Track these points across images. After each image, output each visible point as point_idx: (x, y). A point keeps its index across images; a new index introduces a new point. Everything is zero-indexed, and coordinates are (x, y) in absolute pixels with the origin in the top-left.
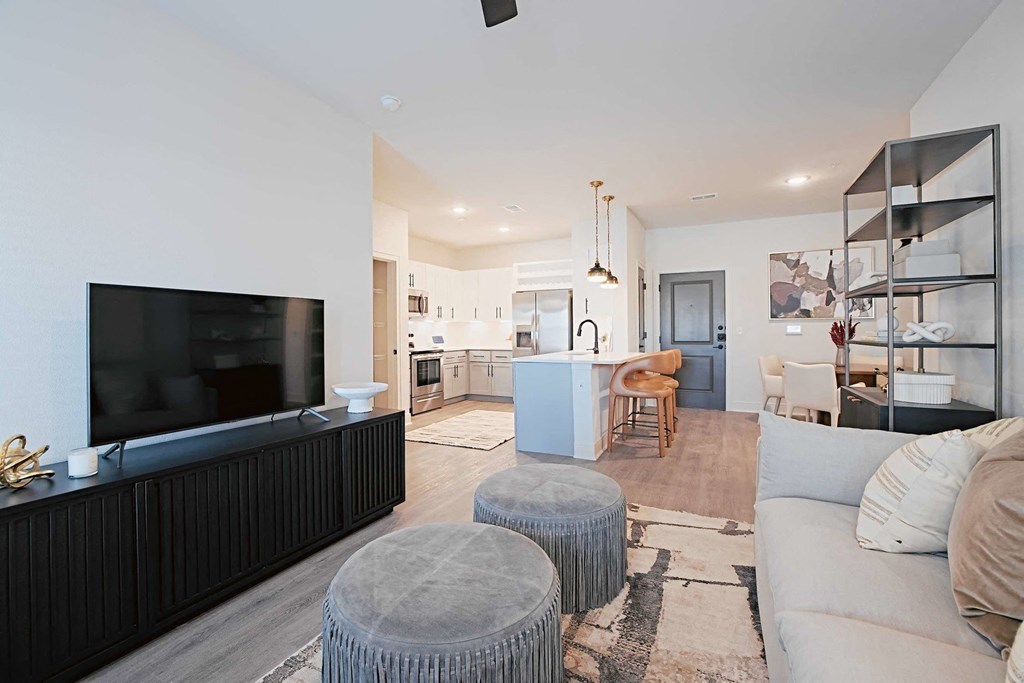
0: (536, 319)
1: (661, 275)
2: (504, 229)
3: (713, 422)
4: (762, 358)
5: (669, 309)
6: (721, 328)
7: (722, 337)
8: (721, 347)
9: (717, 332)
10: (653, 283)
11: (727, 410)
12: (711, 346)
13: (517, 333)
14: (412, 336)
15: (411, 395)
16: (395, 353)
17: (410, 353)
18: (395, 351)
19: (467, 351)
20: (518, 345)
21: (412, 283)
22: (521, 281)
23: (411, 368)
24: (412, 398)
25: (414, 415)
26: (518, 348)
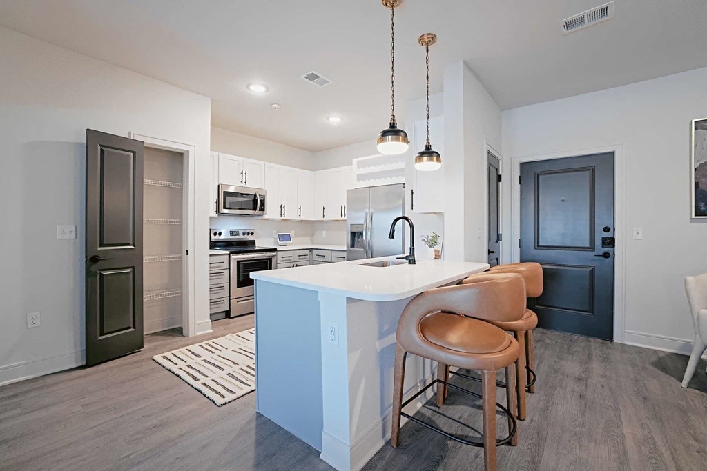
0: (369, 216)
1: (522, 164)
2: (335, 120)
3: (596, 366)
4: (690, 278)
5: (532, 205)
6: (607, 229)
7: (610, 242)
8: (606, 255)
9: (600, 235)
10: (510, 174)
11: (617, 339)
12: (591, 254)
13: (351, 233)
14: (252, 234)
15: (230, 296)
16: (187, 254)
17: (228, 252)
18: (187, 251)
19: (311, 250)
20: (353, 246)
21: (244, 181)
22: (361, 177)
23: (229, 268)
24: (230, 299)
25: (233, 317)
26: (352, 249)
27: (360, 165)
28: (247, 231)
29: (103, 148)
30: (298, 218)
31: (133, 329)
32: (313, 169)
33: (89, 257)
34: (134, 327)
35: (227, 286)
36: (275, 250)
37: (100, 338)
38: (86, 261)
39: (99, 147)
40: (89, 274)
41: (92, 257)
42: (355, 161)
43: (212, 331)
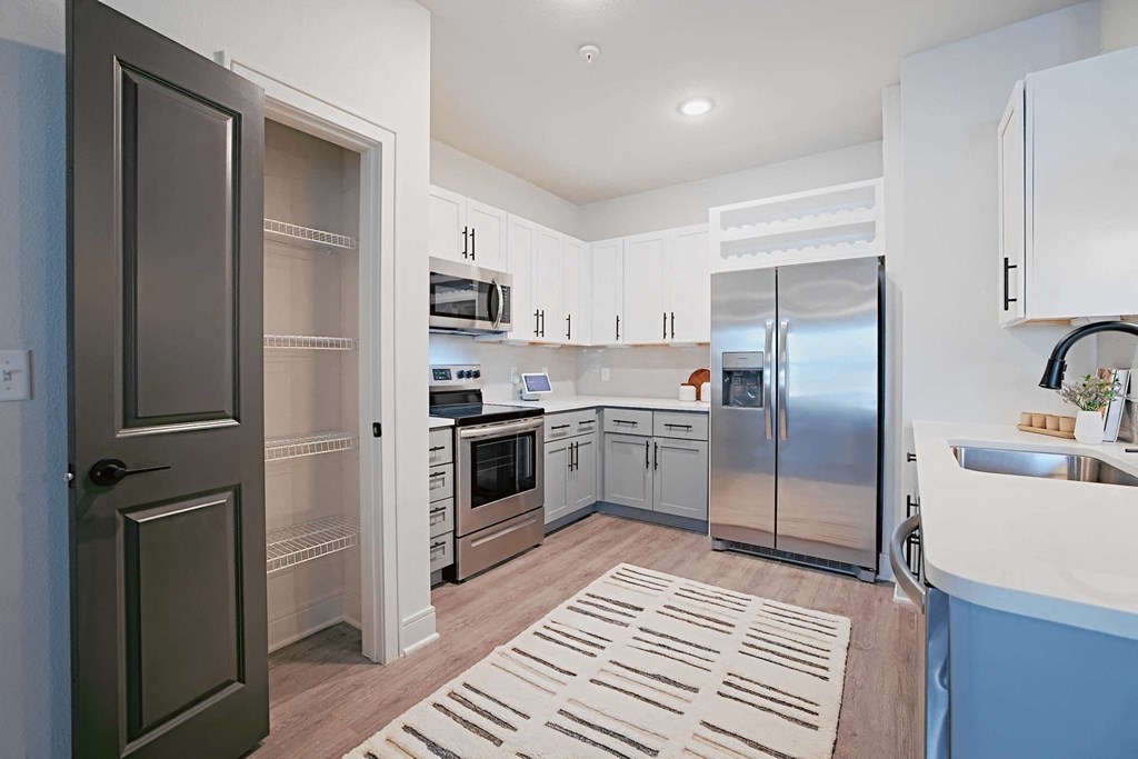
0: (778, 333)
13: (724, 372)
14: (477, 375)
15: (455, 531)
16: (378, 434)
17: (452, 422)
18: (377, 426)
19: (599, 409)
20: (726, 402)
21: (470, 252)
22: (728, 249)
23: (454, 462)
24: (455, 537)
25: (463, 581)
26: (725, 407)
27: (727, 221)
28: (466, 369)
29: (130, 74)
30: (565, 341)
31: (238, 686)
32: (587, 236)
33: (84, 467)
34: (241, 679)
35: (449, 503)
36: (540, 412)
37: (129, 749)
38: (71, 483)
39: (118, 71)
40: (83, 529)
41: (95, 468)
42: (715, 212)
43: (436, 635)
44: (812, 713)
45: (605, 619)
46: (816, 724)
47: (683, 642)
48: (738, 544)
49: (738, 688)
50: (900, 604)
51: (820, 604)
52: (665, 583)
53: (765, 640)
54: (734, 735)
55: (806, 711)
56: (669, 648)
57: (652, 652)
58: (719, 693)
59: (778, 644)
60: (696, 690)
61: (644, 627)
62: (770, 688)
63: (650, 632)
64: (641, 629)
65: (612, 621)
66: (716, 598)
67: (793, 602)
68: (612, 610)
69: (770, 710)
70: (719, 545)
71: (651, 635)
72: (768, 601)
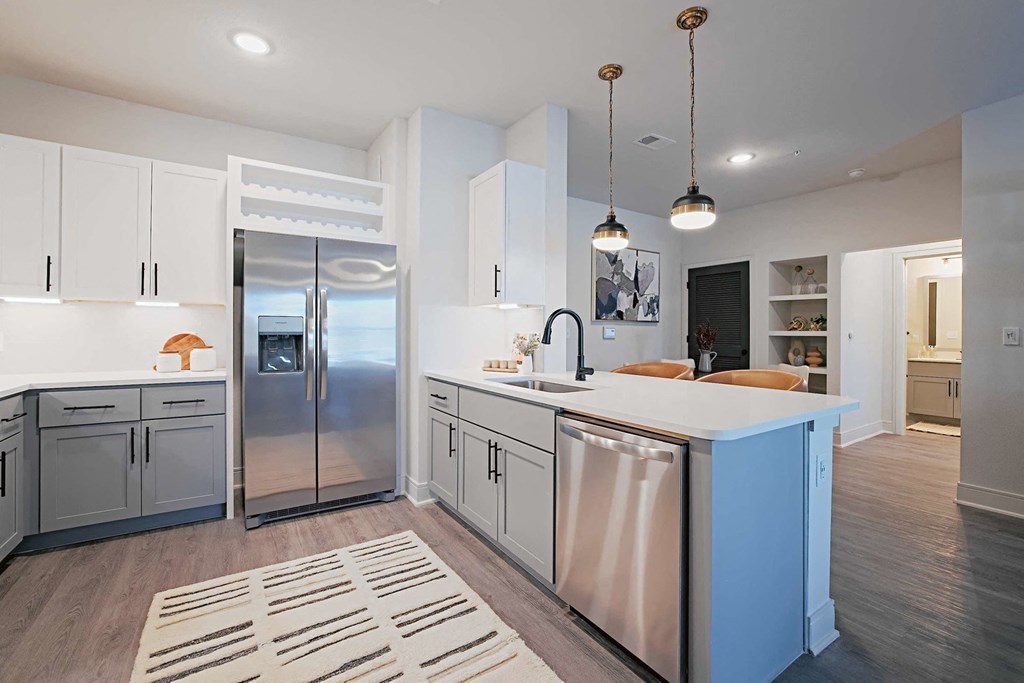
13: (261, 336)
44: (462, 602)
45: (217, 663)
46: (472, 606)
47: (328, 622)
48: (272, 514)
49: (409, 622)
50: (422, 506)
51: (383, 531)
52: (243, 584)
53: (382, 577)
54: (447, 654)
55: (458, 603)
56: (322, 636)
57: (312, 651)
58: (404, 637)
59: (394, 574)
60: (387, 649)
61: (276, 636)
62: (426, 606)
63: (287, 637)
64: (275, 641)
65: (230, 658)
66: (307, 569)
67: (364, 540)
68: (215, 648)
69: (443, 620)
70: (256, 522)
71: (290, 639)
72: (351, 548)
